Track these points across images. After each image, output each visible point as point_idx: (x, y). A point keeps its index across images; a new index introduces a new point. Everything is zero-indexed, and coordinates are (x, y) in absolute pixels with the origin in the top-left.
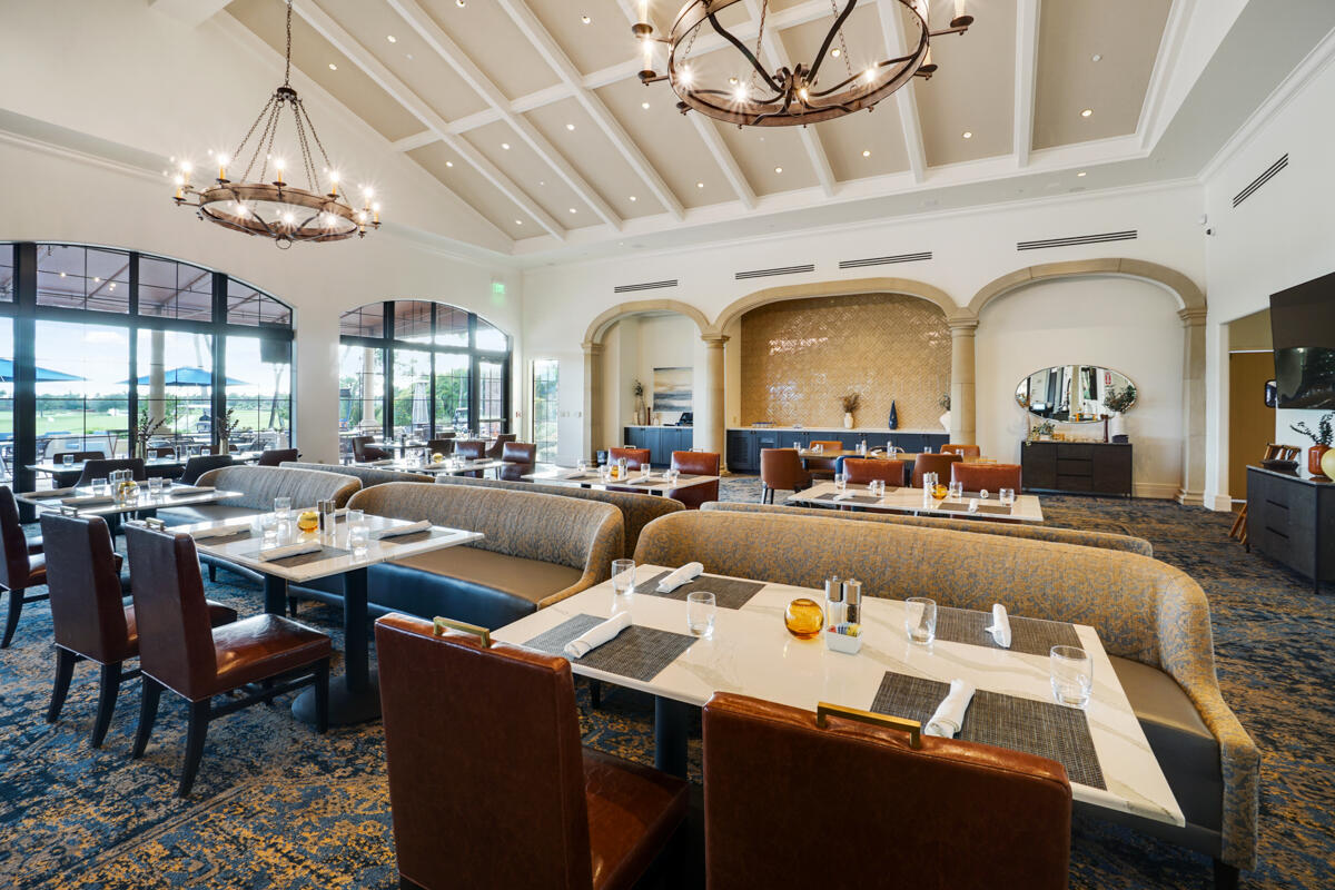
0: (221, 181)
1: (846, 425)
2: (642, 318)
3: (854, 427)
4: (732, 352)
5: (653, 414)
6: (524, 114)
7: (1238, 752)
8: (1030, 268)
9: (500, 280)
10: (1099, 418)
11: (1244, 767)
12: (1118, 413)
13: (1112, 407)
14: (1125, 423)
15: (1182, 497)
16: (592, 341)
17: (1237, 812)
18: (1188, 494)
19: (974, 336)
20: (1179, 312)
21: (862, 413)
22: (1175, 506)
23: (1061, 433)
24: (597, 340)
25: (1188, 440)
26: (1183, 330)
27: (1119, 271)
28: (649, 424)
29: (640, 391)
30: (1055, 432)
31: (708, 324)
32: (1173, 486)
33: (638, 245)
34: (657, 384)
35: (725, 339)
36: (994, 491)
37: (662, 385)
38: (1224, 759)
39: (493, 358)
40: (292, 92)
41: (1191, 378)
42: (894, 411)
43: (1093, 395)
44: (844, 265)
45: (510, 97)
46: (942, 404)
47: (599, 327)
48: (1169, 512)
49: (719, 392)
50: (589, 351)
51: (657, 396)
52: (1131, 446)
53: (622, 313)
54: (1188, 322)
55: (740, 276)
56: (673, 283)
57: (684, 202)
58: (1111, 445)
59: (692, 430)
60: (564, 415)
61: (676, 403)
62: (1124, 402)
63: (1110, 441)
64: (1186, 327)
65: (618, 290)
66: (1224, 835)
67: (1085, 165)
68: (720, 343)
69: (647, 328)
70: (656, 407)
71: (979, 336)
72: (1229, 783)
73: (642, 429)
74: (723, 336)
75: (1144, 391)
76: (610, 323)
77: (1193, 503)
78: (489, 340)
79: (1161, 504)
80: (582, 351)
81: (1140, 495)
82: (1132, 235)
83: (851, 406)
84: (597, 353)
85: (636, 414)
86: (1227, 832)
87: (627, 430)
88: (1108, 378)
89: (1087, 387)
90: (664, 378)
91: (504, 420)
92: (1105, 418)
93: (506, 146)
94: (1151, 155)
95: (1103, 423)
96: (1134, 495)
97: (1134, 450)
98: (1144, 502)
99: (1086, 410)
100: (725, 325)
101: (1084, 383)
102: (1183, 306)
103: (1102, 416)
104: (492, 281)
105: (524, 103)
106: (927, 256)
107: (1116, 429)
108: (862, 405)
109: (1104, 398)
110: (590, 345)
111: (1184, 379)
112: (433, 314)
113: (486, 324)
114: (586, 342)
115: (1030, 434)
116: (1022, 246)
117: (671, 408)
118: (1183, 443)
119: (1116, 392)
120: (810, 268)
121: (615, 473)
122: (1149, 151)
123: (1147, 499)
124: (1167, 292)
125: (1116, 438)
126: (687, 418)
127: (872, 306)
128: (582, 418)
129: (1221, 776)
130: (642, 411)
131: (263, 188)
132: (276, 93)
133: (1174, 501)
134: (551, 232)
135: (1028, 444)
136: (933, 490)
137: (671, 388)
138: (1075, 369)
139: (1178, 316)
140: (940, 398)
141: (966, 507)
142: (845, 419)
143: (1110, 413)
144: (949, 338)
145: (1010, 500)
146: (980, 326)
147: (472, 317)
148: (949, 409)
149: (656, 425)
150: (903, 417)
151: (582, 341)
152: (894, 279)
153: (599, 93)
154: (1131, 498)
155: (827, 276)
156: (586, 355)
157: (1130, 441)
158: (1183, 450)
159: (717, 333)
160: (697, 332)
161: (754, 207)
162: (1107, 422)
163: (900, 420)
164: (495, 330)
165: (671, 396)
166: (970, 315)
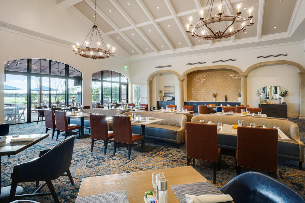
0: (87, 48)
1: (214, 100)
2: (161, 74)
3: (216, 101)
4: (185, 83)
5: (164, 98)
6: (139, 27)
7: (301, 145)
8: (260, 63)
9: (126, 65)
10: (278, 98)
11: (302, 147)
12: (283, 97)
13: (281, 96)
14: (285, 100)
15: (300, 117)
16: (150, 80)
17: (302, 154)
18: (301, 116)
19: (246, 79)
20: (298, 73)
21: (217, 98)
22: (298, 119)
23: (269, 102)
24: (151, 80)
25: (301, 103)
26: (299, 77)
27: (283, 63)
28: (163, 100)
29: (161, 92)
30: (267, 102)
31: (179, 76)
32: (297, 115)
33: (162, 57)
34: (165, 91)
35: (184, 79)
36: (257, 113)
37: (167, 91)
38: (300, 147)
39: (124, 84)
40: (96, 27)
41: (301, 89)
42: (226, 97)
43: (276, 93)
44: (214, 62)
45: (136, 23)
46: (238, 95)
47: (151, 77)
48: (296, 120)
49: (182, 93)
50: (149, 82)
51: (165, 93)
52: (286, 105)
53: (157, 73)
54: (301, 75)
55: (187, 64)
56: (171, 66)
57: (175, 47)
58: (281, 105)
59: (175, 102)
60: (142, 98)
61: (170, 95)
62: (284, 95)
63: (281, 104)
64: (300, 77)
65: (156, 67)
66: (300, 158)
67: (275, 39)
68: (183, 81)
69: (162, 77)
70: (165, 96)
71: (248, 79)
72: (300, 150)
73: (162, 102)
74: (183, 79)
75: (289, 92)
76: (153, 76)
77: (302, 119)
78: (124, 80)
79: (295, 119)
80: (147, 83)
81: (289, 117)
82: (286, 55)
83: (215, 96)
84: (151, 83)
85: (160, 98)
86: (300, 157)
87: (158, 102)
88: (280, 88)
89: (275, 90)
90: (167, 89)
91: (127, 99)
92: (280, 98)
93: (133, 34)
94: (291, 37)
95: (279, 100)
96: (287, 117)
97: (287, 106)
98: (290, 119)
99: (274, 97)
100: (184, 76)
101: (274, 90)
102: (299, 72)
103: (279, 98)
104: (124, 65)
105: (139, 25)
106: (235, 60)
107: (282, 101)
108: (218, 95)
109: (279, 94)
110: (149, 81)
111: (300, 89)
112: (112, 73)
113: (123, 76)
114: (148, 80)
115: (261, 102)
116: (258, 57)
117: (169, 96)
118: (300, 104)
119: (282, 92)
120: (205, 63)
121: (172, 110)
122: (290, 36)
123: (291, 118)
124: (295, 68)
125: (282, 103)
126: (174, 99)
127: (220, 71)
128: (147, 99)
129: (299, 149)
130: (161, 97)
131: (95, 49)
132: (93, 27)
133: (298, 118)
134: (141, 54)
135: (260, 105)
136: (243, 113)
137: (169, 91)
138: (271, 87)
139: (298, 74)
140: (238, 94)
141: (251, 115)
142: (214, 99)
143: (281, 97)
144: (240, 80)
145: (260, 114)
146: (248, 76)
147: (120, 74)
148: (240, 96)
149: (165, 100)
150: (228, 98)
151: (147, 80)
152: (226, 65)
153: (158, 24)
154: (287, 118)
155: (209, 64)
156: (148, 83)
157: (286, 104)
158: (300, 106)
159: (182, 78)
160: (176, 78)
161: (192, 48)
162: (280, 100)
163: (227, 99)
164: (124, 77)
165: (169, 93)
166: (245, 74)
